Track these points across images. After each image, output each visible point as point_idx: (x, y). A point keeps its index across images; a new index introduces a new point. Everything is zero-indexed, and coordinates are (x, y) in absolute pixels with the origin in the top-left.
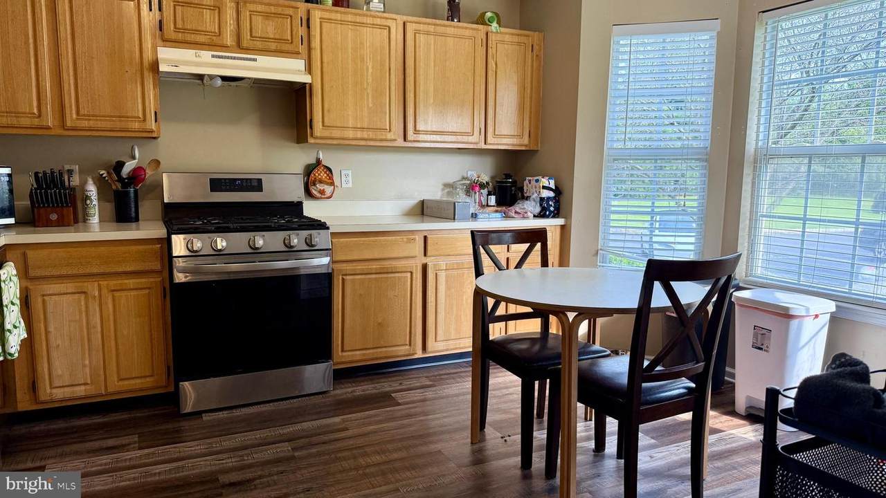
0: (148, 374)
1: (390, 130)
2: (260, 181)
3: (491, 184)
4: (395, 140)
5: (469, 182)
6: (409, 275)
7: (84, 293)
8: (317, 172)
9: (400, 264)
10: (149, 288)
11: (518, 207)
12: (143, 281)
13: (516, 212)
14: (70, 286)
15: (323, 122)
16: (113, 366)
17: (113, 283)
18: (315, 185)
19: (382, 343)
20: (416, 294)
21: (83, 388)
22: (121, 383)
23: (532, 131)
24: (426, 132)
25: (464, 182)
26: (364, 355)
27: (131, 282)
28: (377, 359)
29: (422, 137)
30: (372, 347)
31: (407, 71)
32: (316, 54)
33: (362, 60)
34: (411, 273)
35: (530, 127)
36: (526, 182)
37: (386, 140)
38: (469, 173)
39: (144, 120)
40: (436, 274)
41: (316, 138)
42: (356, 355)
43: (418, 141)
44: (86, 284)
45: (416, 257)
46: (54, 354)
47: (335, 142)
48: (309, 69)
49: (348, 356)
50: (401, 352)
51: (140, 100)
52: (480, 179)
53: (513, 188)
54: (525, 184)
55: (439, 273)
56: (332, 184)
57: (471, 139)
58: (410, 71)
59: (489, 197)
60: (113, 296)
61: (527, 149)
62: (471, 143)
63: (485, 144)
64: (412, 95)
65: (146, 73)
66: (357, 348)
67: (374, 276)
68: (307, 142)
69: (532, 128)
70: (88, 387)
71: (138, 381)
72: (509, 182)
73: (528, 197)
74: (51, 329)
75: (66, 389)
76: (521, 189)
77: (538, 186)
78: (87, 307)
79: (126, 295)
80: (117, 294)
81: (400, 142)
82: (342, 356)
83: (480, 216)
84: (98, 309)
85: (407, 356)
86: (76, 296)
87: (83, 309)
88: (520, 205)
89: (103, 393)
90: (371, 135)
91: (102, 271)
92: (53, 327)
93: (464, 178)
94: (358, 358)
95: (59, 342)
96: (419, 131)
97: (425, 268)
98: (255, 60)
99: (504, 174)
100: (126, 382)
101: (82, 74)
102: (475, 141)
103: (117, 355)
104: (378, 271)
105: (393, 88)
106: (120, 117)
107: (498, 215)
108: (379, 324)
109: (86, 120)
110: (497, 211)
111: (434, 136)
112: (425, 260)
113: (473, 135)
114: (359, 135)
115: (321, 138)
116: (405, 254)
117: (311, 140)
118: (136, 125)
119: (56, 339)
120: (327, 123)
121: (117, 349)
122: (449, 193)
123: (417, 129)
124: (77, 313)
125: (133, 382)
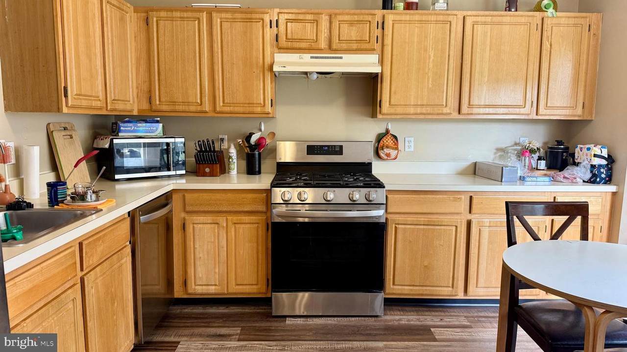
0: (254, 283)
1: (446, 105)
2: (341, 147)
3: (542, 150)
4: (451, 114)
5: (519, 148)
6: (454, 228)
7: (217, 223)
8: (385, 140)
9: (445, 219)
10: (258, 223)
11: (567, 172)
12: (253, 218)
13: (565, 177)
14: (209, 218)
15: (390, 102)
16: (232, 276)
17: (235, 218)
18: (383, 149)
19: (428, 283)
20: (460, 245)
21: (213, 287)
22: (237, 287)
23: (586, 103)
24: (479, 106)
25: (515, 147)
26: (411, 290)
27: (246, 219)
28: (422, 295)
29: (475, 111)
30: (418, 284)
31: (465, 56)
32: (388, 49)
33: (426, 50)
34: (456, 226)
35: (584, 99)
36: (577, 150)
37: (442, 114)
38: (522, 139)
39: (264, 106)
40: (480, 229)
41: (384, 114)
42: (404, 289)
43: (472, 114)
44: (218, 218)
45: (461, 213)
46: (198, 263)
47: (398, 117)
48: (381, 62)
49: (398, 289)
50: (444, 292)
51: (262, 92)
52: (531, 145)
53: (564, 154)
54: (576, 152)
55: (483, 229)
56: (397, 149)
57: (522, 111)
58: (467, 57)
59: (539, 161)
60: (235, 227)
61: (580, 119)
62: (523, 114)
63: (537, 115)
64: (468, 76)
65: (266, 72)
66: (406, 284)
67: (422, 227)
68: (376, 117)
69: (586, 100)
70: (217, 287)
71: (248, 287)
72: (561, 149)
73: (579, 163)
74: (197, 246)
75: (204, 287)
76: (573, 155)
77: (589, 155)
78: (218, 234)
79: (243, 227)
80: (237, 226)
81: (455, 115)
82: (393, 289)
83: (527, 179)
84: (225, 235)
85: (450, 296)
86: (213, 226)
87: (217, 234)
88: (569, 171)
89: (226, 293)
90: (429, 110)
91: (229, 210)
92: (198, 245)
93: (516, 144)
94: (406, 292)
95: (201, 255)
96: (473, 105)
97: (469, 224)
98: (341, 58)
99: (556, 141)
100: (241, 287)
101: (227, 75)
102: (528, 112)
103: (236, 268)
104: (426, 223)
105: (451, 71)
106: (249, 104)
107: (547, 179)
108: (426, 266)
109: (228, 106)
110: (545, 175)
111: (487, 109)
112: (469, 217)
113: (525, 107)
114: (419, 110)
115: (387, 114)
116: (453, 210)
117: (379, 116)
118: (259, 109)
119: (199, 253)
120: (393, 102)
121: (236, 264)
122: (501, 156)
123: (471, 104)
124: (213, 237)
125: (244, 287)
